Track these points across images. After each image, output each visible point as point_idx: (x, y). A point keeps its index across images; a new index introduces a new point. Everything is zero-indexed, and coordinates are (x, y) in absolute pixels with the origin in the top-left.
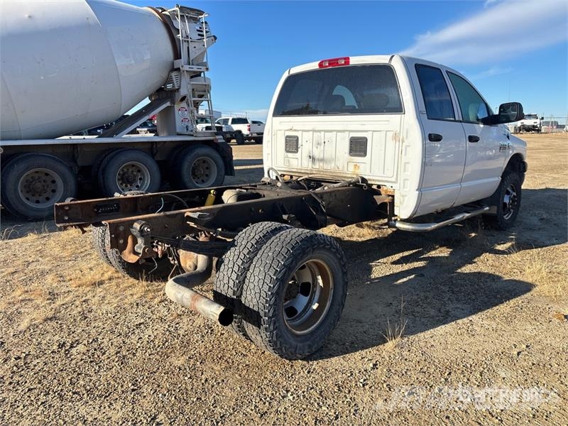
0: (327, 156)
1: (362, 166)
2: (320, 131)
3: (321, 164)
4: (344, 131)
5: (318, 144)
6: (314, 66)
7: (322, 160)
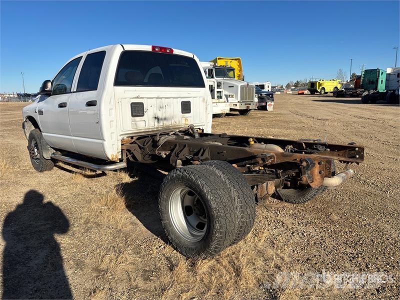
0: (168, 115)
1: (189, 119)
2: (161, 98)
3: (165, 122)
4: (177, 98)
5: (161, 107)
6: (149, 48)
7: (165, 119)
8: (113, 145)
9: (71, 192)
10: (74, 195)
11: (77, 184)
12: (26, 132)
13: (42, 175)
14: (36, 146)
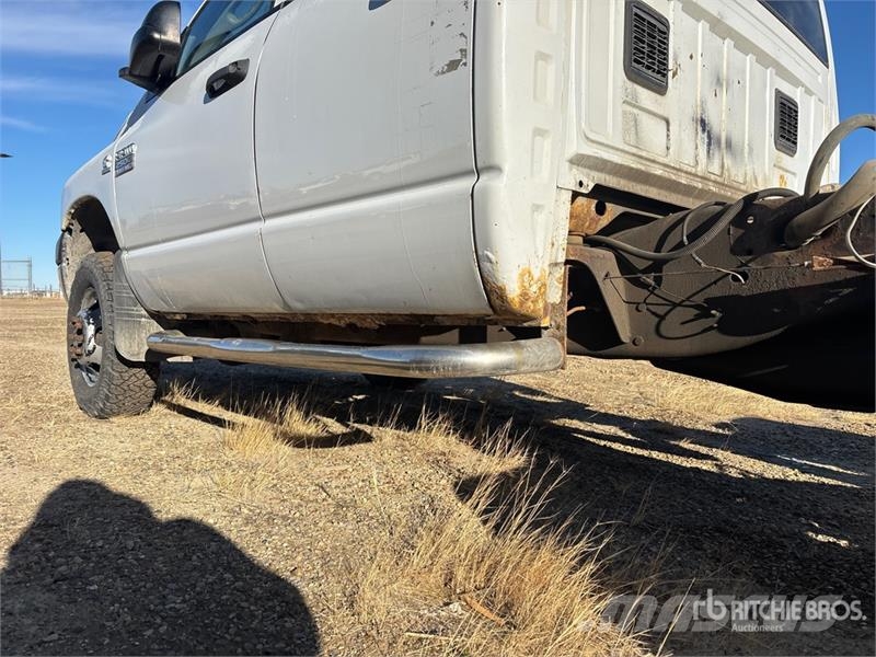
0: (737, 132)
2: (725, 34)
3: (727, 160)
5: (717, 81)
7: (729, 146)
8: (537, 208)
9: (232, 501)
10: (248, 521)
11: (253, 468)
12: (67, 271)
13: (103, 426)
14: (95, 310)
